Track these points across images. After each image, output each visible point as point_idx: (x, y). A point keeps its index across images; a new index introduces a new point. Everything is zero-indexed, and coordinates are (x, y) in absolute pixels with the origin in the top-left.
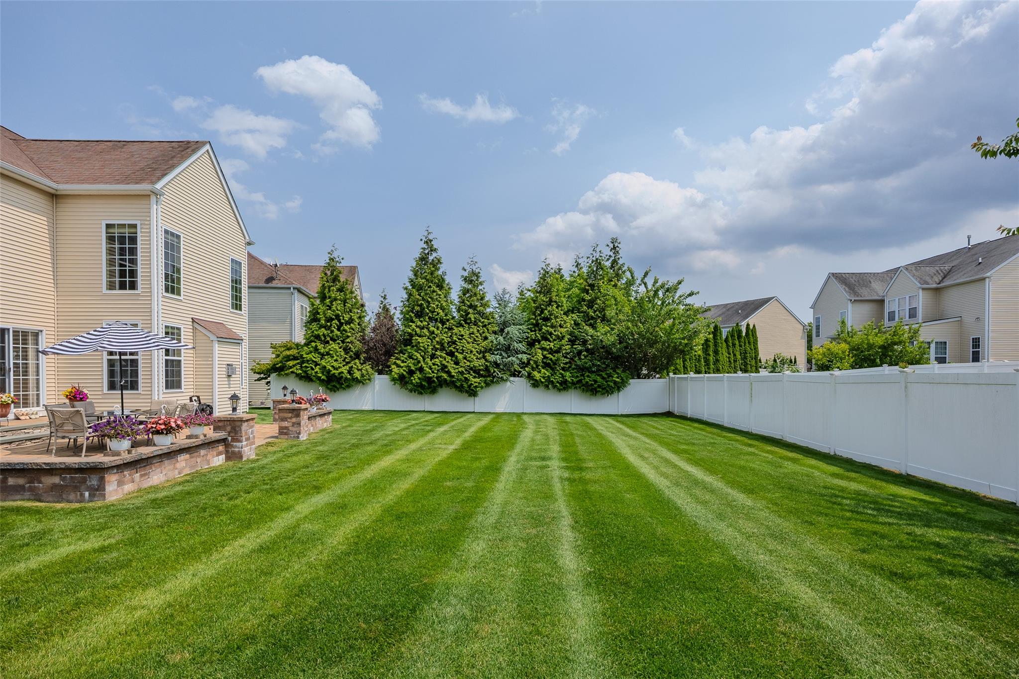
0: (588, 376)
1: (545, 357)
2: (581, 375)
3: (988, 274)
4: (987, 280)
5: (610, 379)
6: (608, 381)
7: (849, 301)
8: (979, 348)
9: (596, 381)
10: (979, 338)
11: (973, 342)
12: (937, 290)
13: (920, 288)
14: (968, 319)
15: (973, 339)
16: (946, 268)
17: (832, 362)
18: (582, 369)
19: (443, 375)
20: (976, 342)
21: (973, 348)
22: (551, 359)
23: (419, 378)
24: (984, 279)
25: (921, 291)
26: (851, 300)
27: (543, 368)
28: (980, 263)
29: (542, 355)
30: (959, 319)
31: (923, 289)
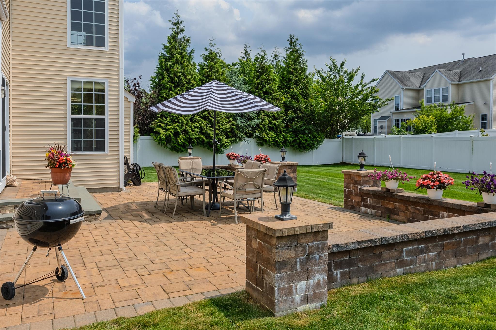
0: (301, 137)
1: (270, 122)
2: (295, 137)
3: (492, 78)
4: (491, 81)
5: (315, 139)
6: (314, 141)
7: (402, 89)
8: (486, 120)
9: (306, 140)
10: (486, 115)
11: (482, 117)
12: (458, 85)
13: (450, 83)
14: (479, 103)
15: (482, 115)
16: (458, 72)
17: (426, 128)
18: (295, 132)
19: (202, 136)
20: (484, 117)
21: (482, 121)
22: (275, 124)
23: (184, 139)
24: (490, 80)
25: (450, 85)
26: (403, 89)
27: (269, 130)
28: (481, 71)
29: (269, 121)
30: (473, 103)
31: (452, 84)
